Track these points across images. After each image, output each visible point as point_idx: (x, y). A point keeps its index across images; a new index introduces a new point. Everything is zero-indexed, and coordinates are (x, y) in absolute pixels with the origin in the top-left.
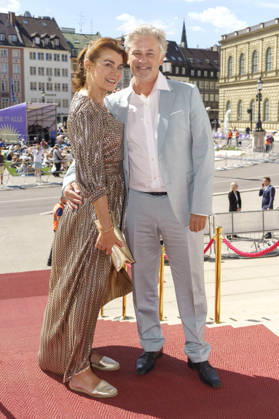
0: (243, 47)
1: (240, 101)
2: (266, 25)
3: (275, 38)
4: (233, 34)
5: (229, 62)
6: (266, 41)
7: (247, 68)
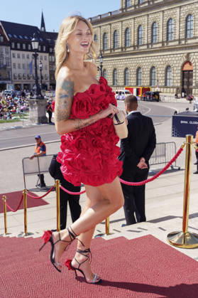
2: (113, 14)
4: (96, 17)
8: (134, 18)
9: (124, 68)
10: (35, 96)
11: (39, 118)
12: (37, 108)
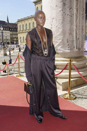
0: (23, 23)
1: (24, 37)
2: (29, 17)
3: (31, 21)
5: (20, 27)
6: (29, 21)
7: (25, 28)
10: (3, 46)
11: (4, 54)
12: (3, 51)
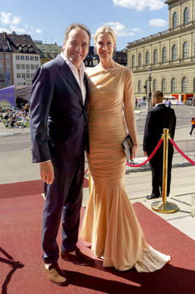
8: (180, 37)
9: (171, 79)
